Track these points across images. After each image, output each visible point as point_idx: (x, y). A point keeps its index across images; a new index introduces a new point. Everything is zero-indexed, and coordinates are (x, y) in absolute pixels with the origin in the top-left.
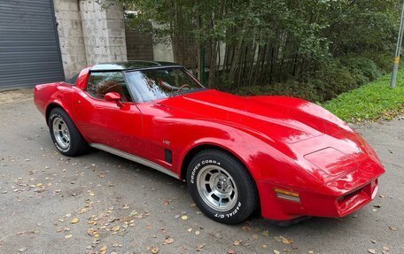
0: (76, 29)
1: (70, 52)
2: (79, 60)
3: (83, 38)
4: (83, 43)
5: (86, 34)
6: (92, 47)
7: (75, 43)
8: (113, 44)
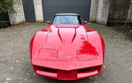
0: (96, 4)
1: (92, 11)
2: (94, 14)
3: (97, 7)
4: (97, 8)
5: (98, 6)
6: (99, 9)
7: (94, 8)
8: (103, 9)
